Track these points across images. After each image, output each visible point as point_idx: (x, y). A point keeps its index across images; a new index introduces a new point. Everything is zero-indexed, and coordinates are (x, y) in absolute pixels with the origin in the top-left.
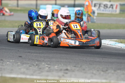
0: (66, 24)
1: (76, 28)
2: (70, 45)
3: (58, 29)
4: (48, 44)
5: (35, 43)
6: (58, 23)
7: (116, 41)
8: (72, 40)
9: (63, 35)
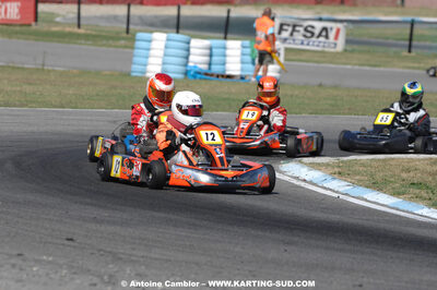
0: (190, 129)
1: (213, 139)
2: (193, 183)
3: (169, 142)
4: (140, 180)
5: (113, 174)
6: (170, 126)
8: (199, 170)
9: (180, 158)
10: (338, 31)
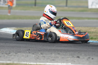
7: (14, 29)
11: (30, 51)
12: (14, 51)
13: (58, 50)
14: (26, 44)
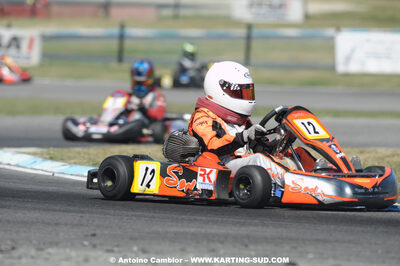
5: (137, 188)
7: (34, 154)
10: (31, 41)
11: (95, 241)
12: (31, 242)
13: (209, 238)
14: (82, 212)
